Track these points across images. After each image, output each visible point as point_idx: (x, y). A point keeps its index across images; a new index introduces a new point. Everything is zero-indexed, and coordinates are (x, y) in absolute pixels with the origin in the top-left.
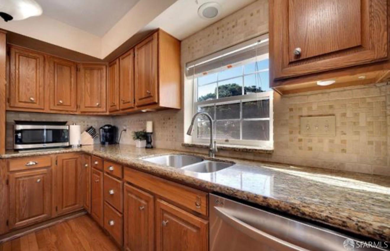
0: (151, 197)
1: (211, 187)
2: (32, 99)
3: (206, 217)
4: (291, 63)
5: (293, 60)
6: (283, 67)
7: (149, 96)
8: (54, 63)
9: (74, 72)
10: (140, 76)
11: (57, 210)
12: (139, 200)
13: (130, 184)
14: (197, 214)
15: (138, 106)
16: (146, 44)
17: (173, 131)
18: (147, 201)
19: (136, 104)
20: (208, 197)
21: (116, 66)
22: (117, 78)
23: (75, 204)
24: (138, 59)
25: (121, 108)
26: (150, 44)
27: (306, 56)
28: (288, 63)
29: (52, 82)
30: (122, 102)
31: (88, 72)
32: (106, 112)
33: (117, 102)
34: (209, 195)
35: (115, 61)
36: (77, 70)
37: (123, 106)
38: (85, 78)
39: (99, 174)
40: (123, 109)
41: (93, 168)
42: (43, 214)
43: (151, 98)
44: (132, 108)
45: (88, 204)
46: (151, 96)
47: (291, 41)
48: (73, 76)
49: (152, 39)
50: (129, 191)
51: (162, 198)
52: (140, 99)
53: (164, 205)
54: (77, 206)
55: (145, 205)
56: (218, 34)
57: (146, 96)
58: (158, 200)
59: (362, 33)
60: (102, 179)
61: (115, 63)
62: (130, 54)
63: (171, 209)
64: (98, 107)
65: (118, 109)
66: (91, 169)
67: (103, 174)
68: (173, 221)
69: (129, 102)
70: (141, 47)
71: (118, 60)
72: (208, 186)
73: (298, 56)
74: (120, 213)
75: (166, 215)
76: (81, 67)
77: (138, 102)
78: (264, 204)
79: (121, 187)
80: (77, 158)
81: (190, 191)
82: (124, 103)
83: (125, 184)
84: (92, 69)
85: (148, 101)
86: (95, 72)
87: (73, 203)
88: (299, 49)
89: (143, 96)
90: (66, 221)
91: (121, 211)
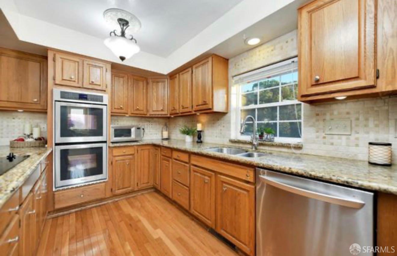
0: (213, 174)
1: (257, 164)
2: (121, 106)
3: (254, 184)
4: (313, 85)
5: (314, 83)
6: (307, 88)
7: (205, 103)
8: (134, 79)
9: (145, 84)
10: (197, 88)
11: (137, 185)
12: (203, 176)
13: (196, 166)
14: (248, 182)
15: (195, 111)
16: (203, 64)
17: (221, 130)
18: (209, 177)
19: (194, 109)
20: (255, 171)
21: (177, 80)
22: (177, 88)
23: (148, 183)
24: (195, 75)
25: (181, 112)
26: (206, 65)
27: (323, 81)
28: (311, 85)
29: (132, 93)
30: (181, 108)
31: (155, 84)
32: (167, 115)
33: (177, 107)
34: (255, 169)
35: (175, 76)
36: (147, 83)
37: (182, 110)
38: (153, 89)
39: (168, 161)
40: (182, 113)
41: (162, 157)
42: (129, 187)
43: (207, 106)
44: (190, 112)
45: (157, 183)
46: (207, 104)
47: (313, 70)
48: (145, 88)
49: (208, 61)
50: (195, 171)
51: (221, 174)
52: (197, 106)
53: (223, 178)
54: (149, 184)
55: (208, 180)
56: (259, 55)
57: (202, 104)
58: (219, 176)
59: (359, 69)
60: (171, 165)
61: (176, 77)
62: (189, 71)
63: (229, 180)
64: (162, 110)
65: (178, 112)
66: (161, 157)
67: (172, 160)
68: (230, 188)
69: (188, 108)
70: (199, 66)
71: (177, 75)
72: (256, 163)
73: (317, 81)
74: (187, 187)
75: (224, 185)
76: (150, 81)
77: (195, 108)
78: (290, 171)
79: (188, 169)
80: (149, 149)
81: (242, 168)
82: (183, 108)
83: (192, 166)
84: (158, 82)
85: (204, 107)
86: (160, 84)
87: (146, 181)
88: (318, 77)
89: (200, 103)
90: (142, 194)
91: (188, 185)
